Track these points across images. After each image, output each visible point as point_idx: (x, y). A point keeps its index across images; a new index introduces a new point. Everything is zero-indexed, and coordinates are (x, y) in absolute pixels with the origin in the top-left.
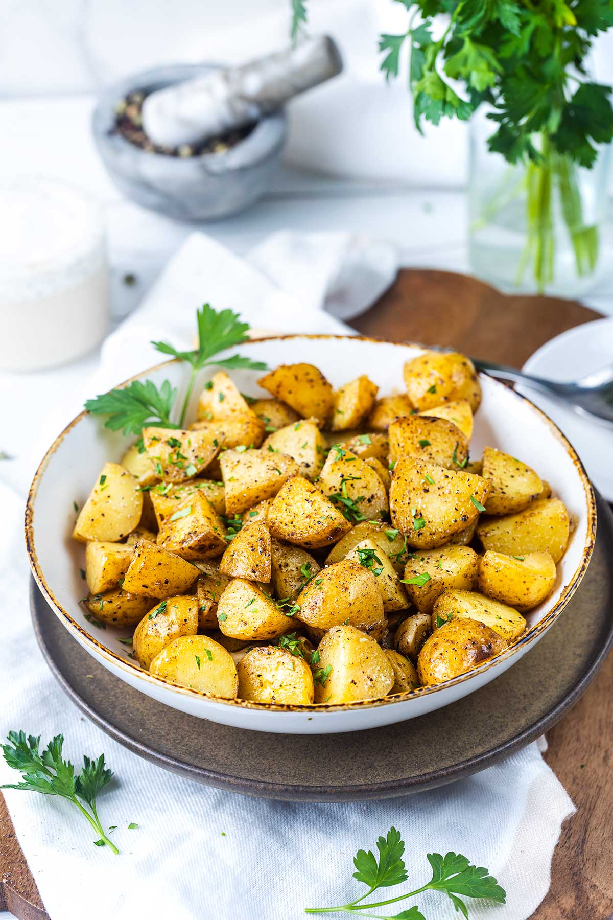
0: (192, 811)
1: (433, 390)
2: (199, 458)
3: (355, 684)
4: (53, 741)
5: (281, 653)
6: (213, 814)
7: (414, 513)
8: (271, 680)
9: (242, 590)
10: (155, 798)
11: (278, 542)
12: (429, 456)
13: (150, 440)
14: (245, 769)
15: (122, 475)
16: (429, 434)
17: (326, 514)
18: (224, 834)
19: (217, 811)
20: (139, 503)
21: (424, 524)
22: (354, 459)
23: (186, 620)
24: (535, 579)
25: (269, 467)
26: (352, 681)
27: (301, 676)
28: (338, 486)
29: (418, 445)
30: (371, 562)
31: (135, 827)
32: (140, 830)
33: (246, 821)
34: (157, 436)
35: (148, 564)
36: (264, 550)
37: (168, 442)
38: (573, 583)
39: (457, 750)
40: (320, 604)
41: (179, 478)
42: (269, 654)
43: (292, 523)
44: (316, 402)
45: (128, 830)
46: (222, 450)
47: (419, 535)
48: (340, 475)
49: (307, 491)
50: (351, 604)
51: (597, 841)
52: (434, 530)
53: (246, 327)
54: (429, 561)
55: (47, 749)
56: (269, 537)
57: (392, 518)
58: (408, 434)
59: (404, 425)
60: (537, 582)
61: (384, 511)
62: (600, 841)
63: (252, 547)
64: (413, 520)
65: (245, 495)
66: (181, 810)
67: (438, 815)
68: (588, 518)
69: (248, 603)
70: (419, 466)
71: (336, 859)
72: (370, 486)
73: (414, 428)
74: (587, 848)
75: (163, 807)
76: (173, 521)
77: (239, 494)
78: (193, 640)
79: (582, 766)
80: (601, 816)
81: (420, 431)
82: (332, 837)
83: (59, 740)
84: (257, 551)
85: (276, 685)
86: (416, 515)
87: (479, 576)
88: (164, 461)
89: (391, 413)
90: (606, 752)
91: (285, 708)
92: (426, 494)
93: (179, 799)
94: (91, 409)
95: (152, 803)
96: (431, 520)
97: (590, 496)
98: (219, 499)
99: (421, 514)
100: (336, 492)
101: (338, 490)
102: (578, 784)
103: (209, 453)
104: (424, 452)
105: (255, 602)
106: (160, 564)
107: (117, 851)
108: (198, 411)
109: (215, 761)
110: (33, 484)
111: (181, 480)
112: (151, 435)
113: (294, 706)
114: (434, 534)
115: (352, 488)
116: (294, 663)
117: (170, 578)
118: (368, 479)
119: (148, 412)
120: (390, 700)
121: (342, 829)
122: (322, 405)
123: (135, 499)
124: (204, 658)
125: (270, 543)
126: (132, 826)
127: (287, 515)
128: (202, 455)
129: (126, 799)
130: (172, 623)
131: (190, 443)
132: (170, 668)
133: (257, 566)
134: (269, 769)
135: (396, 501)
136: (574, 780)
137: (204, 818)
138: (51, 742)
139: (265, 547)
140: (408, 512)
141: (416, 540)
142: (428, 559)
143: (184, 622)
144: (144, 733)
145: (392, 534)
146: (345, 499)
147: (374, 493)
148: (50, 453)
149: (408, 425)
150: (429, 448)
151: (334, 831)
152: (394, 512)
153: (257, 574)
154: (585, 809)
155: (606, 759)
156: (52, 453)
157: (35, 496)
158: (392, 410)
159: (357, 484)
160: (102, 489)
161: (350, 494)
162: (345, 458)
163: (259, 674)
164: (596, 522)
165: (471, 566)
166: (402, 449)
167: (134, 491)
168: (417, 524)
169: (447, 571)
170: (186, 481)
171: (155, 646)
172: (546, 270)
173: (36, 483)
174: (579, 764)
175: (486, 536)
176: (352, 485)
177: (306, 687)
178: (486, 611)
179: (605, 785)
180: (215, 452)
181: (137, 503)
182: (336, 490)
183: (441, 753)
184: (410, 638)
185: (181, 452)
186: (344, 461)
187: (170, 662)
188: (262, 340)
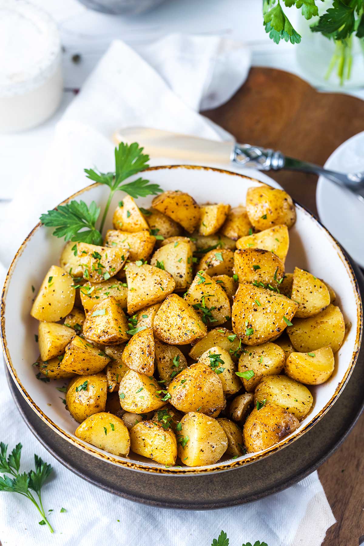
0: (100, 502)
1: (265, 217)
2: (112, 268)
3: (203, 451)
4: (15, 448)
5: (158, 429)
6: (112, 504)
7: (247, 325)
8: (151, 443)
9: (134, 379)
10: (78, 488)
11: (160, 342)
12: (259, 275)
13: (82, 253)
14: (133, 480)
15: (63, 275)
16: (260, 261)
17: (190, 328)
18: (119, 521)
19: (115, 502)
20: (73, 295)
21: (252, 333)
22: (211, 284)
23: (99, 397)
24: (321, 374)
25: (156, 282)
26: (201, 450)
27: (169, 445)
28: (200, 299)
29: (252, 269)
30: (217, 363)
31: (65, 511)
32: (67, 513)
33: (133, 510)
34: (86, 250)
35: (76, 359)
36: (150, 354)
37: (92, 255)
38: (344, 380)
39: (265, 473)
40: (183, 397)
41: (99, 280)
42: (150, 427)
43: (169, 330)
44: (189, 218)
45: (61, 513)
46: (126, 263)
47: (249, 339)
48: (201, 292)
49: (179, 309)
50: (203, 398)
51: (348, 528)
52: (258, 336)
53: (146, 158)
54: (254, 355)
55: (11, 454)
56: (153, 345)
57: (233, 327)
58: (246, 261)
59: (244, 255)
60: (322, 376)
61: (228, 317)
62: (350, 528)
63: (143, 351)
64: (246, 328)
65: (140, 304)
66: (93, 500)
67: (252, 507)
68: (357, 328)
69: (138, 389)
70: (252, 294)
71: (187, 539)
72: (220, 300)
73: (250, 257)
74: (341, 532)
75: (82, 496)
76: (94, 317)
77: (136, 304)
78: (102, 417)
79: (343, 471)
80: (352, 509)
81: (254, 259)
82: (185, 522)
83: (19, 447)
84: (146, 354)
85: (154, 448)
86: (248, 326)
87: (285, 367)
88: (90, 268)
89: (237, 230)
90: (358, 460)
91: (158, 471)
92: (255, 312)
93: (92, 490)
94: (45, 222)
95: (76, 493)
96: (257, 330)
97: (359, 310)
98: (123, 298)
99: (251, 325)
100: (198, 303)
101: (199, 301)
102: (339, 484)
103: (118, 265)
104: (256, 273)
105: (143, 390)
106: (84, 360)
107: (53, 531)
108: (114, 218)
109: (115, 473)
110: (5, 282)
111: (100, 281)
112: (82, 249)
113: (164, 470)
114: (259, 339)
115: (208, 301)
116: (165, 437)
117: (90, 367)
118: (219, 296)
119: (82, 224)
120: (224, 468)
121: (192, 515)
122: (193, 219)
123: (70, 292)
124: (110, 429)
125: (154, 349)
126: (63, 510)
127: (166, 324)
128: (114, 266)
129: (60, 488)
130: (90, 398)
131: (106, 256)
132: (88, 433)
133: (145, 365)
134: (148, 481)
135: (236, 315)
136: (337, 481)
137: (107, 508)
138: (14, 449)
139: (151, 351)
140: (243, 323)
141: (247, 342)
142: (254, 354)
143: (98, 398)
144: (72, 450)
145: (232, 338)
146: (203, 308)
147: (222, 305)
148: (17, 257)
149: (247, 255)
150: (259, 270)
151: (187, 517)
152: (234, 323)
153: (145, 370)
154: (342, 504)
155: (358, 466)
156: (19, 257)
157: (7, 292)
158: (238, 227)
159: (212, 299)
160: (50, 286)
161: (207, 304)
162: (204, 283)
163: (143, 438)
164: (362, 332)
165: (281, 362)
166: (242, 271)
167: (70, 287)
168: (248, 332)
169: (266, 365)
170: (104, 282)
171: (80, 410)
172: (346, 70)
173: (7, 281)
174: (341, 470)
175: (291, 334)
176: (208, 299)
177: (172, 452)
178: (288, 395)
179: (356, 486)
180: (123, 264)
181: (71, 295)
182: (198, 301)
183: (255, 474)
184: (239, 413)
185: (101, 263)
186: (204, 284)
187: (88, 430)
188: (156, 168)
